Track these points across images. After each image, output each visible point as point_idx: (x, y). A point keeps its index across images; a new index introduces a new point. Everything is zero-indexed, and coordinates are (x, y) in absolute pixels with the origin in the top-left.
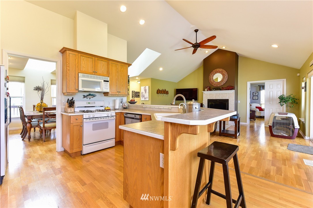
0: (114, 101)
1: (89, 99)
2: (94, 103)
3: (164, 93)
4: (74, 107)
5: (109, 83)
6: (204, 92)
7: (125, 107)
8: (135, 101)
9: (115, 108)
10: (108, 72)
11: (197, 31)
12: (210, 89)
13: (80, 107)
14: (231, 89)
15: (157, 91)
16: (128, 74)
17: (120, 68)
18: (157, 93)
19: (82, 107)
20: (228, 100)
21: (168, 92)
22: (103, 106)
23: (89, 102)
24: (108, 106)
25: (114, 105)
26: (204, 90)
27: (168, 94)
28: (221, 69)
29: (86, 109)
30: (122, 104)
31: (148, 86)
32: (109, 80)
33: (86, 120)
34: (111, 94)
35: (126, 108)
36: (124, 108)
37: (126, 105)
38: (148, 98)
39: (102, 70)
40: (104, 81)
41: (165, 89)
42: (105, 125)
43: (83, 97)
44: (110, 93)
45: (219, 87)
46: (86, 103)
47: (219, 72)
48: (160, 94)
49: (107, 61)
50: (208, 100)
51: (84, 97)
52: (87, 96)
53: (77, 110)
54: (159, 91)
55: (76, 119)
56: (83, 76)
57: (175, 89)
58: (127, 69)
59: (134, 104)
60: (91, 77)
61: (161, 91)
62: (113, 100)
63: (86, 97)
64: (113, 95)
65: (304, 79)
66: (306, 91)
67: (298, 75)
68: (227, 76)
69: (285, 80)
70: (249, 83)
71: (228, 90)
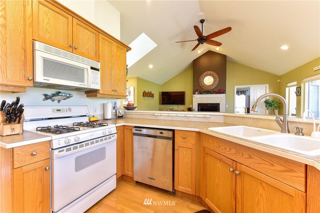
0: (104, 106)
1: (56, 101)
2: (70, 110)
3: (150, 96)
4: (21, 121)
5: (99, 73)
6: (194, 95)
7: (120, 115)
8: (134, 106)
9: (106, 118)
10: (98, 53)
11: (203, 21)
12: (200, 93)
13: (37, 120)
14: (222, 93)
15: (144, 93)
16: (127, 64)
17: (115, 50)
18: (143, 96)
19: (42, 119)
20: (219, 104)
21: (153, 94)
22: (85, 116)
23: (59, 108)
24: (93, 114)
25: (102, 113)
26: (194, 93)
27: (154, 97)
28: (212, 72)
29: (52, 124)
30: (114, 111)
31: (133, 87)
32: (99, 67)
33: (59, 152)
34: (103, 93)
35: (122, 116)
36: (119, 117)
37: (122, 112)
38: (133, 101)
39: (87, 47)
40: (92, 68)
41: (151, 92)
42: (100, 154)
43: (44, 97)
44: (101, 92)
45: (210, 91)
46: (51, 111)
47: (210, 75)
48: (146, 97)
49: (95, 32)
50: (198, 104)
51: (47, 97)
52: (54, 95)
53: (29, 126)
54: (145, 94)
55: (32, 155)
56: (47, 51)
57: (160, 93)
58: (126, 54)
59: (132, 110)
60: (65, 56)
61: (147, 94)
62: (101, 104)
63: (49, 98)
64: (105, 96)
65: (289, 85)
66: (300, 95)
67: (278, 81)
68: (218, 79)
69: (268, 85)
70: (236, 87)
71: (220, 93)
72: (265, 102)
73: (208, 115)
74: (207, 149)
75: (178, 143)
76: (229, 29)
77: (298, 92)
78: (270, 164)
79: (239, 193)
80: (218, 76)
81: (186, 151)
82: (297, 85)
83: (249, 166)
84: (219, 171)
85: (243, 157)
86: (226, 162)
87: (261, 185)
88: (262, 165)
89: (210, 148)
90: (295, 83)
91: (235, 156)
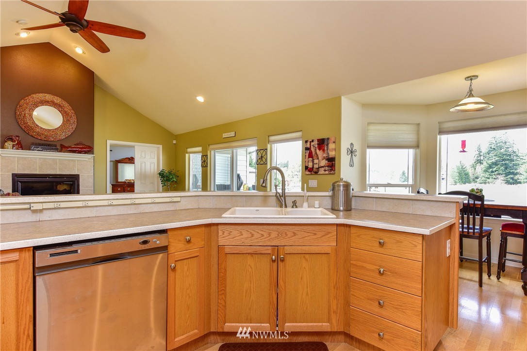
14: (86, 152)
20: (77, 177)
28: (59, 99)
47: (53, 104)
50: (14, 175)
65: (189, 150)
66: (207, 166)
67: (174, 143)
68: (74, 119)
69: (161, 146)
70: (109, 142)
71: (80, 152)
72: (160, 174)
73: (139, 198)
74: (227, 248)
75: (175, 255)
76: (141, 35)
77: (204, 161)
78: (312, 234)
79: (283, 280)
80: (75, 113)
81: (189, 264)
82: (202, 152)
83: (293, 245)
84: (250, 270)
85: (286, 237)
86: (263, 252)
87: (305, 258)
88: (306, 238)
89: (234, 244)
90: (199, 149)
91: (277, 240)
